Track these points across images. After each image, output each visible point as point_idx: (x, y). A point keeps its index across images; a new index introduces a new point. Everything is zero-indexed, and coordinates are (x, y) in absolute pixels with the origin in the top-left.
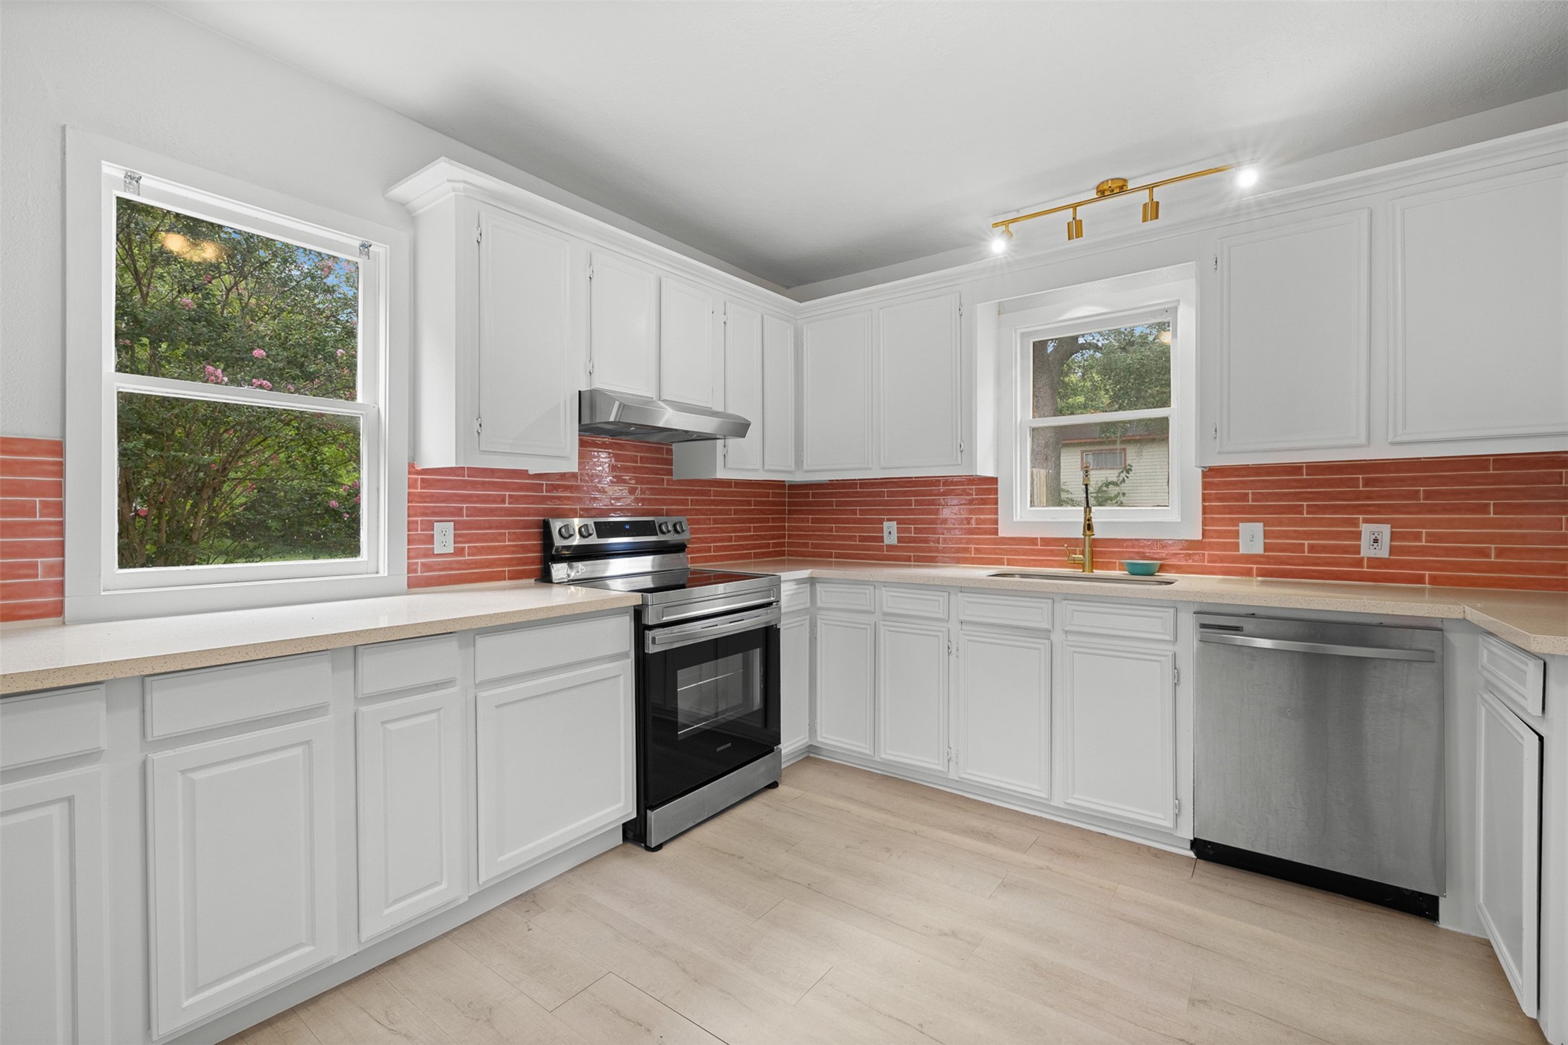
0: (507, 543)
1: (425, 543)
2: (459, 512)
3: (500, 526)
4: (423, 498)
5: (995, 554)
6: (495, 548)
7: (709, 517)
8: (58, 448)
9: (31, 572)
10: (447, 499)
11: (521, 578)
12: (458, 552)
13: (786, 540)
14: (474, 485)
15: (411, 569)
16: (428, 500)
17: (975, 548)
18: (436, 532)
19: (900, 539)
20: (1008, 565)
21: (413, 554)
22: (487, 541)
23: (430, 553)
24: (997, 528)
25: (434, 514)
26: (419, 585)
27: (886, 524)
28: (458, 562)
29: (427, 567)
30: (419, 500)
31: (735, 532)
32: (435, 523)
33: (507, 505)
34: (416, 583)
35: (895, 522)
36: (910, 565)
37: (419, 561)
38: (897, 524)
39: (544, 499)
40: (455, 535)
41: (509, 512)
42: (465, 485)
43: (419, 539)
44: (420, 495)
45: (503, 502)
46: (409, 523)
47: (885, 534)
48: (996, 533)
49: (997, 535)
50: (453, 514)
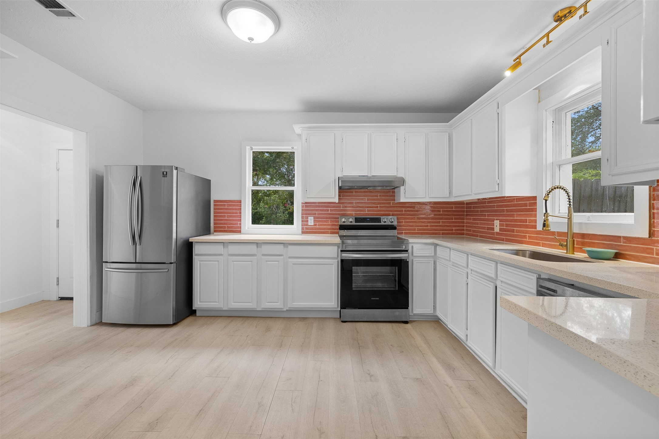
0: (329, 223)
1: (306, 222)
2: (315, 214)
3: (327, 218)
4: (306, 210)
5: (537, 240)
6: (326, 224)
7: (415, 217)
8: (240, 202)
9: (237, 224)
10: (312, 210)
11: (334, 234)
12: (315, 225)
13: (465, 228)
14: (319, 206)
15: (302, 229)
16: (307, 211)
17: (529, 236)
18: (309, 219)
19: (500, 230)
20: (542, 246)
21: (303, 225)
22: (323, 222)
23: (307, 225)
24: (536, 225)
25: (309, 214)
26: (304, 233)
27: (495, 221)
28: (315, 228)
29: (306, 228)
30: (304, 211)
31: (430, 223)
32: (309, 217)
33: (329, 212)
34: (303, 232)
35: (499, 221)
36: (504, 243)
37: (305, 227)
38: (500, 222)
39: (341, 210)
40: (314, 220)
41: (330, 214)
42: (317, 206)
43: (304, 221)
44: (305, 209)
45: (328, 211)
46: (302, 217)
47: (495, 227)
48: (536, 228)
49: (536, 229)
50: (313, 215)
